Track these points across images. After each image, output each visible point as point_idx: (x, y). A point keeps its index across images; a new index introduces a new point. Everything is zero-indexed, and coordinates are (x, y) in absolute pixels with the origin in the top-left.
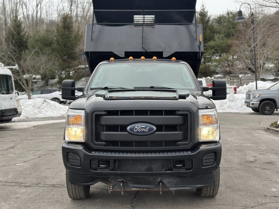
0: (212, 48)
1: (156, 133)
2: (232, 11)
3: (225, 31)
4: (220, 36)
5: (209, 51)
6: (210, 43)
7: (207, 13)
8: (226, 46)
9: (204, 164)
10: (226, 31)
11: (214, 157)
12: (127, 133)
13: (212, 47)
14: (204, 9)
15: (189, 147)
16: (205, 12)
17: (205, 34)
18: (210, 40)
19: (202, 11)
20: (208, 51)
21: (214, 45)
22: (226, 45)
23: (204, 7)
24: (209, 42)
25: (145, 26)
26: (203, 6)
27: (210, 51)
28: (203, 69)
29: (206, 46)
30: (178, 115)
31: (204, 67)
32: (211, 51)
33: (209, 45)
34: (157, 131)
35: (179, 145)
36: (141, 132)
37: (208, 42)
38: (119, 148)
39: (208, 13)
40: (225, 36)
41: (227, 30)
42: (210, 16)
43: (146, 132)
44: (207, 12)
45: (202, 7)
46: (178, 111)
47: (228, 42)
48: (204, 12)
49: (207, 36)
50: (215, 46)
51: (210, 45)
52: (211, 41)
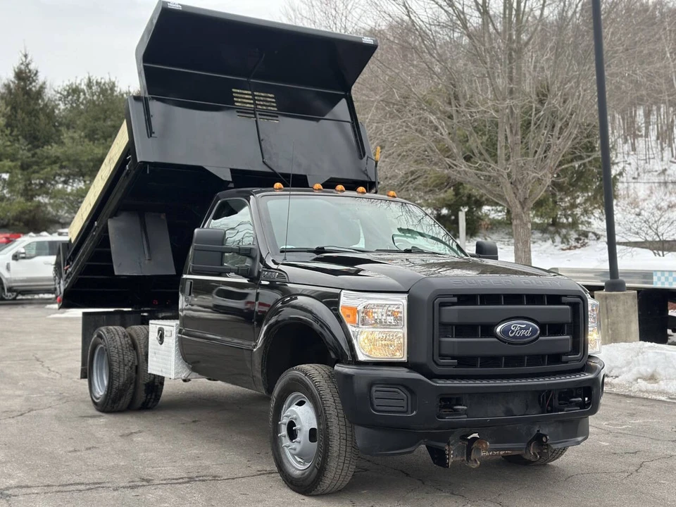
0: (55, 162)
1: (541, 338)
2: (102, 79)
3: (85, 124)
4: (76, 136)
5: (45, 168)
6: (48, 149)
7: (36, 74)
8: (88, 160)
10: (89, 124)
12: (495, 340)
13: (53, 159)
14: (27, 65)
16: (30, 71)
17: (35, 126)
18: (47, 142)
19: (23, 67)
20: (43, 169)
21: (58, 154)
22: (90, 157)
23: (29, 58)
24: (46, 147)
25: (259, 114)
26: (26, 56)
27: (49, 169)
28: (30, 211)
29: (36, 156)
31: (32, 208)
32: (52, 169)
33: (45, 154)
35: (567, 362)
37: (43, 147)
38: (478, 370)
39: (39, 74)
40: (86, 137)
41: (90, 121)
42: (44, 83)
43: (528, 337)
44: (37, 72)
45: (24, 59)
46: (566, 296)
47: (95, 152)
48: (27, 71)
49: (39, 131)
50: (61, 158)
51: (48, 153)
52: (53, 144)
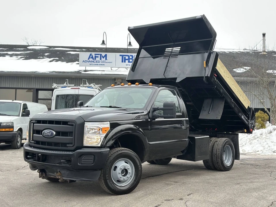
1: (55, 137)
9: (82, 163)
11: (93, 158)
12: (42, 136)
15: (73, 148)
25: (171, 56)
30: (69, 125)
34: (56, 135)
35: (68, 147)
36: (47, 136)
43: (49, 136)
46: (69, 122)
